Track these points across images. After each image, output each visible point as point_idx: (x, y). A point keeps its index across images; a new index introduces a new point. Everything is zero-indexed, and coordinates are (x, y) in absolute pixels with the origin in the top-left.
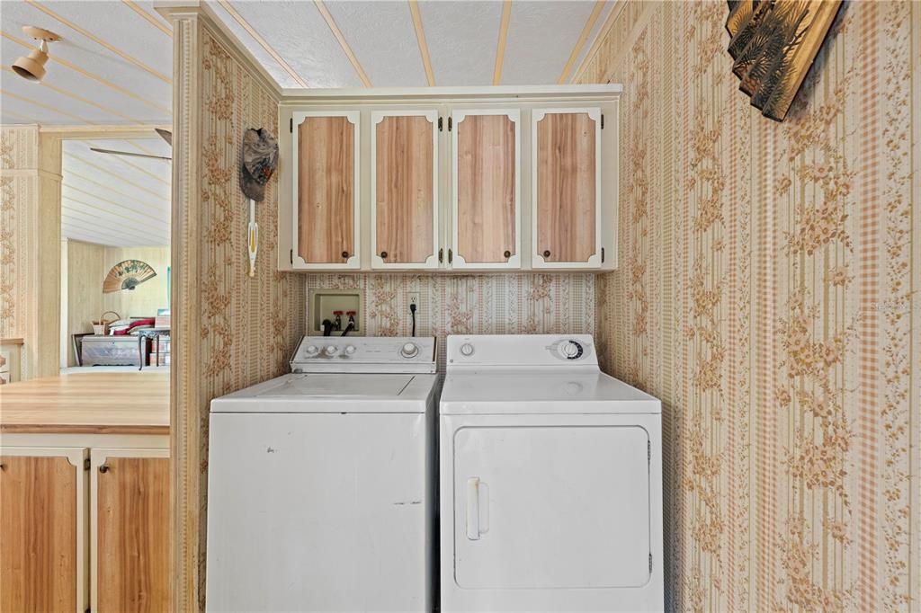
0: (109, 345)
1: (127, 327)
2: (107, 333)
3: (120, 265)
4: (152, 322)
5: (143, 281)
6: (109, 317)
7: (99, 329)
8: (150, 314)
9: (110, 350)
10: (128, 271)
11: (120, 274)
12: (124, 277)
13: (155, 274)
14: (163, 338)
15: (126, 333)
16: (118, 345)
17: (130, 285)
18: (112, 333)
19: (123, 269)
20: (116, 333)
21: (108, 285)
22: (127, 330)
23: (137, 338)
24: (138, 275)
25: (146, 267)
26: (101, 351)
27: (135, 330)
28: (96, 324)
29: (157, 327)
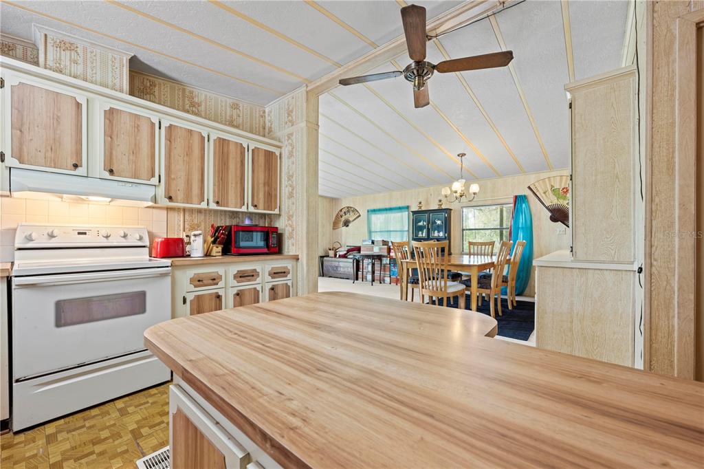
0: (336, 264)
1: (345, 252)
2: (335, 256)
3: (341, 211)
4: (358, 249)
5: (354, 220)
6: (337, 246)
7: (331, 253)
8: (357, 244)
9: (337, 267)
10: (345, 214)
11: (341, 217)
12: (343, 219)
13: (360, 216)
14: (366, 261)
15: (345, 256)
16: (341, 264)
17: (346, 224)
18: (338, 256)
19: (342, 213)
20: (340, 256)
21: (335, 225)
22: (346, 254)
23: (352, 260)
24: (351, 217)
25: (355, 211)
26: (332, 267)
27: (350, 255)
28: (330, 249)
29: (362, 253)
